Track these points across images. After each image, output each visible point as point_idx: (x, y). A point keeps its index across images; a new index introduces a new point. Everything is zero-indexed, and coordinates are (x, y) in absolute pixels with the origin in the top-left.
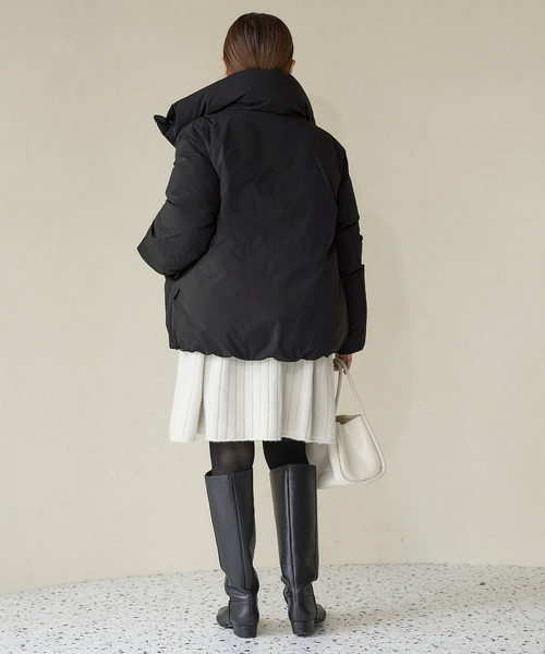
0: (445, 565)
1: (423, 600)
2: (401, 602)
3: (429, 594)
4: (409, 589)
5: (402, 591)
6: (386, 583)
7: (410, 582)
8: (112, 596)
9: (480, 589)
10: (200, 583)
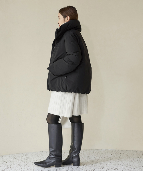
0: (102, 150)
1: (96, 159)
2: (90, 160)
3: (97, 157)
4: (92, 156)
5: (90, 157)
6: (86, 155)
7: (92, 154)
8: (13, 159)
9: (111, 156)
10: (36, 155)
